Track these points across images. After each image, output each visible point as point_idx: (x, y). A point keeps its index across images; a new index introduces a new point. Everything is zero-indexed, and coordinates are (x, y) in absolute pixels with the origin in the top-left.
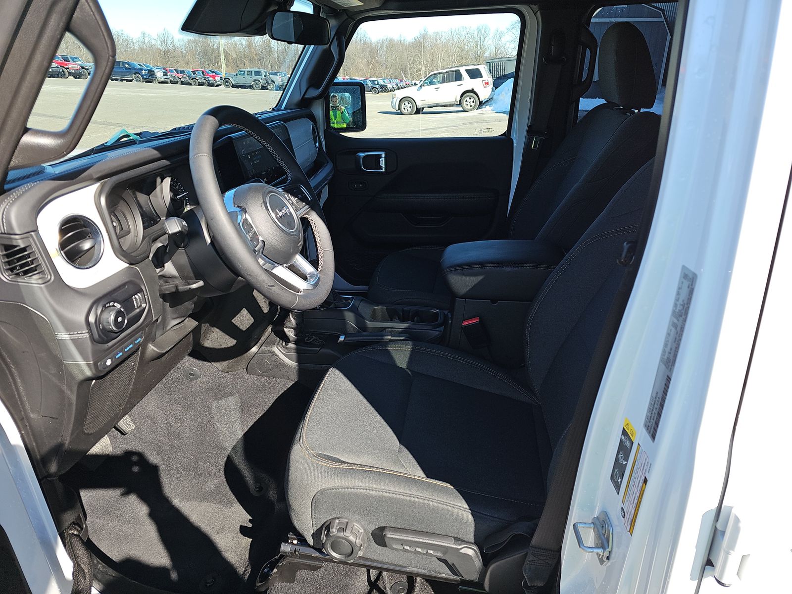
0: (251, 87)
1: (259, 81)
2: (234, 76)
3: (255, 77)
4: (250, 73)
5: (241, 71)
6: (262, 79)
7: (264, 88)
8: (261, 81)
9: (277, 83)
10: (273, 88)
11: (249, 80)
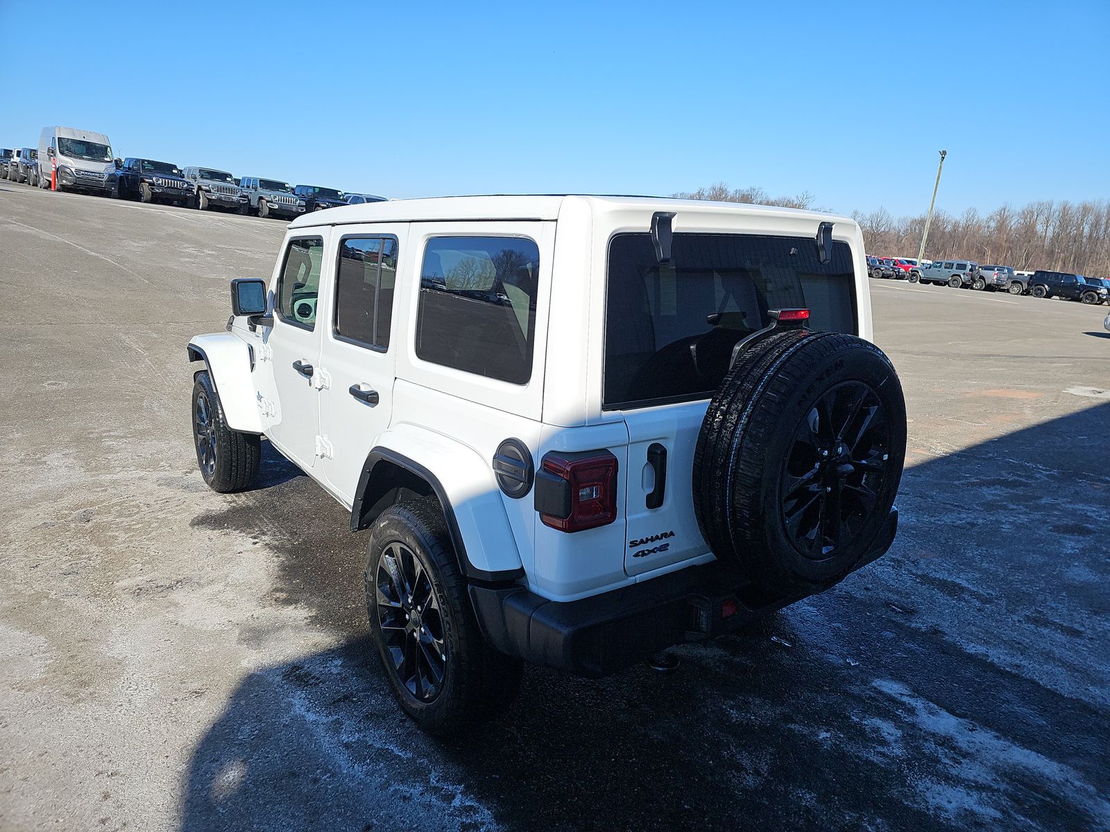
0: (946, 283)
1: (959, 276)
2: (926, 268)
3: (954, 271)
4: (950, 266)
5: (938, 263)
6: (964, 274)
7: (964, 286)
8: (962, 276)
9: (988, 282)
10: (981, 287)
11: (945, 274)
